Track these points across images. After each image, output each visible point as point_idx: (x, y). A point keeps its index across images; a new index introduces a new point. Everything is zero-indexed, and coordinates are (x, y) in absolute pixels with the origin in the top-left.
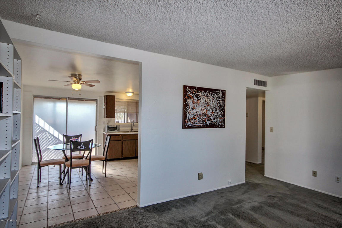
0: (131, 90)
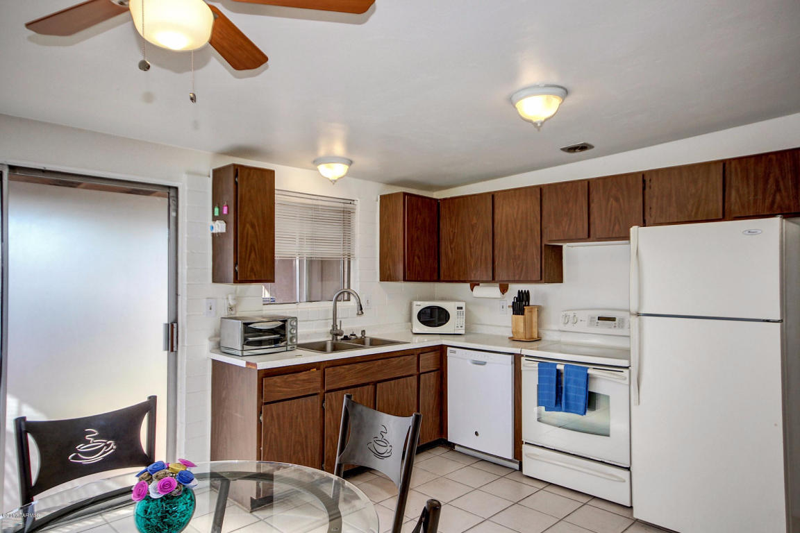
0: (339, 149)
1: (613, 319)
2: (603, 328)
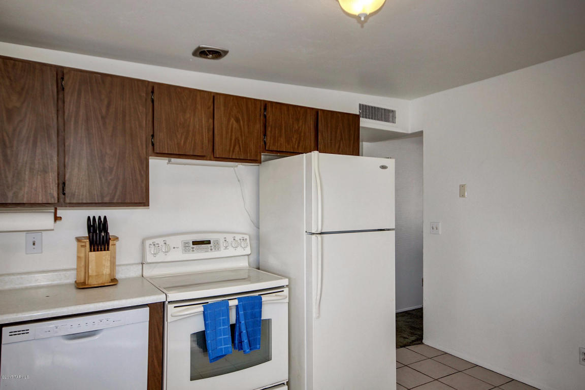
1: (209, 242)
2: (200, 253)
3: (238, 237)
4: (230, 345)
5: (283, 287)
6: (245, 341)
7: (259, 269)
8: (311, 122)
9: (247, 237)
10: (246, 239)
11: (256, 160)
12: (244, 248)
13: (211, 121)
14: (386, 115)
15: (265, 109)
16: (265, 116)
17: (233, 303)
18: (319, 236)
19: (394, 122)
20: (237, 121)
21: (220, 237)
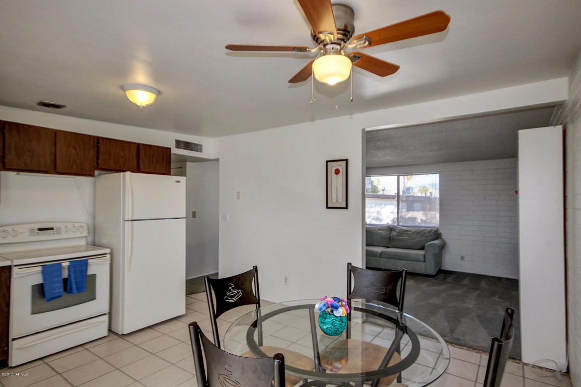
1: (52, 229)
2: (44, 236)
3: (77, 225)
4: (62, 290)
5: (106, 254)
6: (74, 286)
7: (94, 245)
8: (134, 152)
9: (84, 225)
10: (83, 227)
11: (91, 175)
12: (82, 232)
13: (53, 148)
14: (196, 147)
15: (98, 142)
16: (98, 146)
17: (66, 264)
18: (130, 223)
19: (201, 152)
20: (75, 149)
21: (62, 226)
